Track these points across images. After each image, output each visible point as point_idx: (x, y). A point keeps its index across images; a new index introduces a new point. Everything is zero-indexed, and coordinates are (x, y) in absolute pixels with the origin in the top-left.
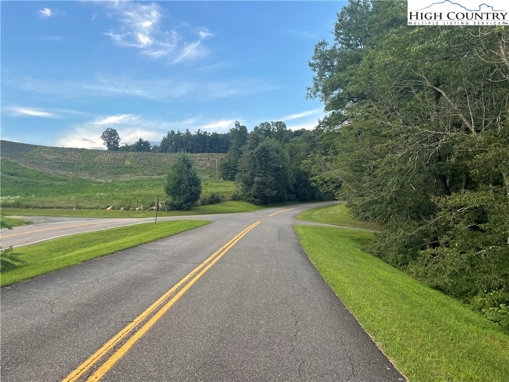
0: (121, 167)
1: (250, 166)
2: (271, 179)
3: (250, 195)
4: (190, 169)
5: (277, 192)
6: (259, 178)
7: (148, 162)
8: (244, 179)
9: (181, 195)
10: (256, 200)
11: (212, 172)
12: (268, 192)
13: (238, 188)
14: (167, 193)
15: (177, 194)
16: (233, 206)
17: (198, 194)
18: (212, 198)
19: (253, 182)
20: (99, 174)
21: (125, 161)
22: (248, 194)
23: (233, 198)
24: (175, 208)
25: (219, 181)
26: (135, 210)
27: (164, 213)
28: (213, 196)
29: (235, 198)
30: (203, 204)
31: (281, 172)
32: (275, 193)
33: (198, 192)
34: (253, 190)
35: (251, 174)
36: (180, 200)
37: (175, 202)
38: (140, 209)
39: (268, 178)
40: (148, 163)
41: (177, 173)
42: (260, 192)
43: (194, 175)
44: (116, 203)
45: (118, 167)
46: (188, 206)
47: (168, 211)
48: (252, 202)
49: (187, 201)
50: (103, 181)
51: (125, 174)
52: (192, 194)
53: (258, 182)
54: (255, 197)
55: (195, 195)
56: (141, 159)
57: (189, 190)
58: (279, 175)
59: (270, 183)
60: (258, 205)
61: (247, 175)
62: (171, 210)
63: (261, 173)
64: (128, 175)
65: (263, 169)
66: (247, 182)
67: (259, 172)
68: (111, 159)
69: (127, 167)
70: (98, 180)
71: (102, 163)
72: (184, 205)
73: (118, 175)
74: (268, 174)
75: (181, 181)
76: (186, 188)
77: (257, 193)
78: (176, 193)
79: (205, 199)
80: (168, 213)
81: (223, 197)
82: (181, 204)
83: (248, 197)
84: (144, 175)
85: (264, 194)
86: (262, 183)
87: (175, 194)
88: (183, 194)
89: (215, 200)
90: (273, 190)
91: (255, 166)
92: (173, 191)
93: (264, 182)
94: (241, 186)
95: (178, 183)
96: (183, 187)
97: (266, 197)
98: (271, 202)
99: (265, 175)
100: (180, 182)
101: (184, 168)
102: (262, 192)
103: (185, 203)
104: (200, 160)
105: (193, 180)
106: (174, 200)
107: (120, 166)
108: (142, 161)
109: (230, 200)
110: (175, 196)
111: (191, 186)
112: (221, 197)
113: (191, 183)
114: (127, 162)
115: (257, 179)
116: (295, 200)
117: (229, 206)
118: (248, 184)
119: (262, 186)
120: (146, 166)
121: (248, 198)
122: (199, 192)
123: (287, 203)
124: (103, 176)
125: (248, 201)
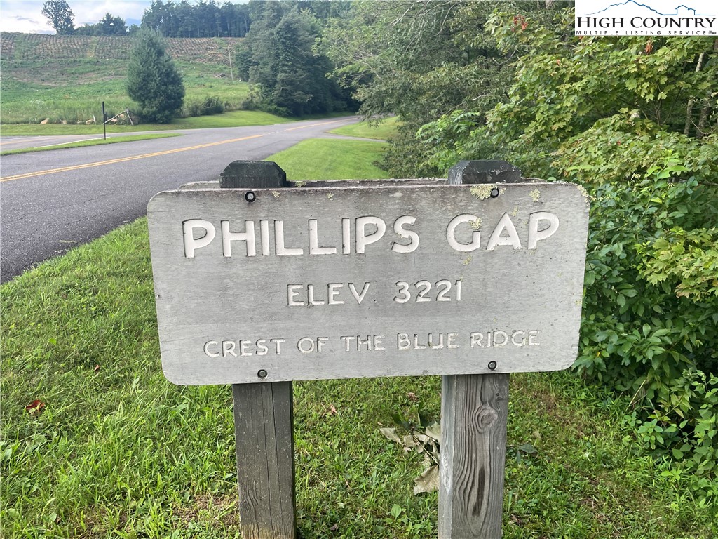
0: (80, 61)
1: (270, 56)
2: (302, 75)
3: (272, 101)
4: (161, 58)
5: (312, 96)
6: (283, 74)
7: (123, 52)
8: (262, 75)
9: (152, 100)
10: (281, 109)
11: (225, 68)
12: (299, 96)
13: (252, 90)
14: (130, 96)
15: (146, 98)
16: (242, 118)
17: (180, 98)
18: (209, 105)
19: (276, 82)
20: (46, 74)
21: (86, 51)
22: (268, 100)
23: (245, 106)
24: (144, 119)
25: (234, 82)
26: (84, 124)
27: (129, 127)
28: (209, 102)
29: (248, 106)
30: (194, 114)
31: (319, 64)
32: (309, 97)
33: (178, 94)
34: (276, 93)
35: (273, 68)
36: (152, 107)
37: (145, 111)
38: (93, 122)
39: (297, 74)
40: (124, 55)
41: (141, 64)
42: (287, 96)
43: (169, 67)
44: (55, 114)
45: (75, 61)
46: (166, 117)
47: (135, 124)
48: (275, 112)
49: (162, 109)
50: (53, 85)
51: (87, 72)
52: (169, 97)
53: (283, 81)
54: (280, 104)
55: (174, 99)
56: (111, 49)
57: (164, 92)
58: (317, 69)
59: (301, 82)
60: (285, 116)
61: (267, 70)
62: (139, 123)
63: (287, 66)
64: (93, 75)
65: (290, 60)
66: (268, 81)
67: (284, 65)
68: (63, 48)
69: (89, 62)
70: (45, 84)
71: (48, 55)
72: (159, 115)
73: (76, 76)
74: (297, 67)
75: (148, 76)
76: (159, 87)
77: (281, 98)
78: (143, 96)
79: (197, 107)
80: (135, 127)
81: (226, 104)
82: (154, 113)
83: (269, 104)
84: (118, 75)
85: (292, 100)
86: (291, 83)
87: (143, 99)
88: (155, 98)
89: (213, 108)
90: (307, 93)
91: (277, 56)
92: (139, 92)
93: (292, 81)
94: (257, 87)
95: (144, 80)
96: (152, 85)
97: (297, 104)
98: (306, 113)
99: (292, 70)
100: (147, 79)
101: (151, 56)
102: (289, 97)
103: (159, 112)
104: (207, 49)
105: (168, 75)
106: (144, 108)
107: (78, 60)
108: (113, 51)
109: (240, 109)
110: (143, 101)
111: (165, 84)
112: (223, 105)
113: (165, 80)
114: (88, 54)
115: (281, 76)
116: (345, 109)
117: (236, 117)
118: (269, 84)
119: (289, 87)
120: (119, 60)
121: (269, 107)
122: (181, 95)
123: (332, 114)
124: (53, 77)
125: (270, 111)
